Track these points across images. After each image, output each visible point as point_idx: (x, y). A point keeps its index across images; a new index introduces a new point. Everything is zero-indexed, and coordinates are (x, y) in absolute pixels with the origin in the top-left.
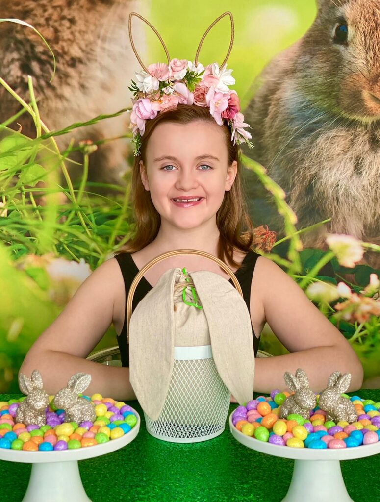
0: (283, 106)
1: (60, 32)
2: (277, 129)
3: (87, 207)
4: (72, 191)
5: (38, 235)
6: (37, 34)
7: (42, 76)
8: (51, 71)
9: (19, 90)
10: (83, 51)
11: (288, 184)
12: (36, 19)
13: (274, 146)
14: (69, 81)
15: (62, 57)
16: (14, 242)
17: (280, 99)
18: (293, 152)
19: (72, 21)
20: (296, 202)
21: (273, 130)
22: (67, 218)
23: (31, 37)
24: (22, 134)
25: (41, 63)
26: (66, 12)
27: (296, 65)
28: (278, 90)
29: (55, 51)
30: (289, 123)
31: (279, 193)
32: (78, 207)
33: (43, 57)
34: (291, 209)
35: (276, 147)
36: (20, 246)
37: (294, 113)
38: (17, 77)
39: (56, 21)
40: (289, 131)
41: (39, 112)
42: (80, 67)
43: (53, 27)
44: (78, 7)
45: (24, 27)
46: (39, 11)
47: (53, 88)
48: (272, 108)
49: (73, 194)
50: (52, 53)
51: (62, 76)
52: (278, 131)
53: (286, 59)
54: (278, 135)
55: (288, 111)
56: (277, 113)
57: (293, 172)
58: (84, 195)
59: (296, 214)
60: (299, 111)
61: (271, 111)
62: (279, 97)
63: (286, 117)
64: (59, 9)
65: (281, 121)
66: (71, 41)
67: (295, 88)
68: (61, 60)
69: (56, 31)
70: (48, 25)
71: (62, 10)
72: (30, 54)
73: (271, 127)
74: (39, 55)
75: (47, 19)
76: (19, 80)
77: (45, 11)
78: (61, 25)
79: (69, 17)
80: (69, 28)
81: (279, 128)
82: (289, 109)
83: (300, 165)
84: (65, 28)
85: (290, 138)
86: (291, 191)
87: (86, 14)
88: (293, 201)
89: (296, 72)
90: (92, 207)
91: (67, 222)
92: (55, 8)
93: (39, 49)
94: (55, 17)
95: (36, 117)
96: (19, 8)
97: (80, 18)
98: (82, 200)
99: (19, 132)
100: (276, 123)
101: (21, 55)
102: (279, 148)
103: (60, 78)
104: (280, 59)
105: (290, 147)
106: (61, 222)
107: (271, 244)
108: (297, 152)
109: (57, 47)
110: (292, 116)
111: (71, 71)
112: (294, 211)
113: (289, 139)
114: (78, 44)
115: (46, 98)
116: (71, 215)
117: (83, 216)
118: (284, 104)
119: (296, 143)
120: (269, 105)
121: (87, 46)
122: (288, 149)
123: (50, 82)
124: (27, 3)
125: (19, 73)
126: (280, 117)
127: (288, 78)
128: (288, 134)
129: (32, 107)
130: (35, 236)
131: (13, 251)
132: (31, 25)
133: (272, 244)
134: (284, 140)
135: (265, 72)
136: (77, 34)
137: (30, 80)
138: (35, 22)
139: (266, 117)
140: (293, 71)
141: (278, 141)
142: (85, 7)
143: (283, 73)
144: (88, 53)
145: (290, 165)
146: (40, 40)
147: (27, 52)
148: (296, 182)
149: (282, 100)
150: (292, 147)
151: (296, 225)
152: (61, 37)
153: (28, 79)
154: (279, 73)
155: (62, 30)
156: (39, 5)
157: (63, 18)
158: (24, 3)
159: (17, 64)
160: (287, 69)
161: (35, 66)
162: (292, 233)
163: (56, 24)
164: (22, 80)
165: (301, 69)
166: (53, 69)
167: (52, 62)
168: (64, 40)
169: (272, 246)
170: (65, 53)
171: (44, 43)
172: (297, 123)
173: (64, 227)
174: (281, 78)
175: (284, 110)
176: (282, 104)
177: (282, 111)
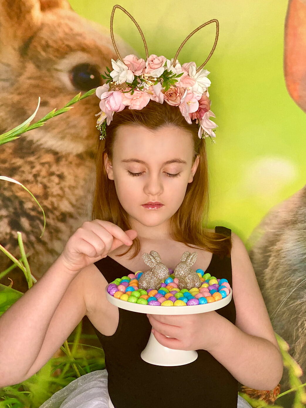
0: (284, 257)
1: (49, 188)
2: (279, 280)
3: (82, 359)
4: (66, 343)
5: (32, 389)
6: (26, 191)
7: (32, 231)
8: (41, 226)
9: (8, 246)
10: (73, 206)
11: (291, 336)
12: (24, 175)
13: (275, 297)
14: (60, 235)
15: (52, 212)
16: (8, 397)
17: (281, 250)
18: (296, 303)
19: (61, 177)
20: (300, 355)
21: (274, 282)
22: (62, 370)
23: (20, 194)
24: (13, 288)
25: (31, 218)
26: (54, 168)
27: (297, 216)
28: (279, 241)
29: (45, 207)
30: (290, 274)
31: (282, 345)
32: (72, 360)
33: (33, 213)
34: (295, 362)
35: (277, 299)
36: (14, 400)
37: (296, 264)
38: (7, 234)
39: (44, 177)
40: (291, 282)
41: (30, 268)
42: (71, 221)
43: (41, 183)
44: (67, 163)
45: (11, 184)
46: (26, 168)
47: (44, 243)
48: (273, 259)
49: (68, 346)
50: (41, 209)
51: (53, 231)
52: (280, 282)
53: (285, 210)
54: (279, 286)
55: (289, 263)
56: (277, 265)
57: (297, 325)
58: (79, 347)
59: (301, 367)
60: (301, 262)
61: (271, 263)
62: (279, 249)
63: (288, 268)
64: (47, 166)
65: (283, 272)
66: (61, 197)
67: (296, 239)
68: (51, 215)
69: (45, 187)
70: (37, 182)
71: (50, 166)
72: (19, 211)
73: (271, 279)
74: (28, 211)
75: (35, 176)
76: (8, 237)
77: (33, 167)
78: (50, 181)
79: (58, 173)
80: (58, 184)
81: (280, 279)
82: (291, 260)
83: (304, 318)
84: (54, 184)
85: (293, 289)
86: (295, 343)
87: (76, 170)
88: (297, 354)
89: (297, 223)
90: (88, 359)
91: (62, 375)
92: (43, 164)
93: (28, 205)
94: (44, 173)
95: (27, 273)
96: (7, 165)
97: (70, 174)
98: (77, 353)
99: (10, 287)
100: (277, 274)
101: (9, 212)
102: (281, 299)
103: (50, 233)
104: (279, 210)
105: (292, 298)
106: (56, 375)
107: (275, 395)
108: (300, 304)
109: (46, 203)
110: (294, 268)
111: (61, 226)
112: (298, 363)
113: (292, 291)
114: (68, 199)
115: (37, 253)
116: (66, 368)
117: (78, 369)
118: (285, 255)
119: (298, 294)
120: (269, 256)
121: (77, 200)
122: (290, 301)
123: (41, 237)
124: (14, 161)
125: (8, 230)
126: (281, 268)
127: (289, 229)
128: (290, 286)
129: (23, 263)
130: (29, 390)
131: (7, 406)
132: (19, 182)
133: (277, 396)
134: (286, 291)
135: (264, 224)
136: (67, 190)
137: (20, 236)
138: (23, 178)
139: (266, 268)
140: (294, 222)
141: (280, 292)
142: (74, 163)
143: (283, 224)
144: (79, 208)
145: (293, 317)
146: (29, 196)
147: (15, 209)
148: (300, 335)
149: (282, 251)
150: (294, 299)
151: (301, 378)
152: (50, 193)
153: (17, 234)
154: (278, 225)
155: (50, 187)
156: (26, 162)
157: (52, 174)
158: (11, 160)
159: (6, 221)
160: (287, 221)
161: (25, 222)
162: (297, 386)
163: (45, 181)
164: (12, 236)
165: (302, 220)
166: (43, 224)
167: (42, 218)
168: (53, 196)
169: (276, 398)
170: (55, 209)
171: (33, 200)
172: (299, 274)
173: (59, 380)
174: (282, 229)
175: (286, 261)
176: (283, 256)
177: (282, 262)
